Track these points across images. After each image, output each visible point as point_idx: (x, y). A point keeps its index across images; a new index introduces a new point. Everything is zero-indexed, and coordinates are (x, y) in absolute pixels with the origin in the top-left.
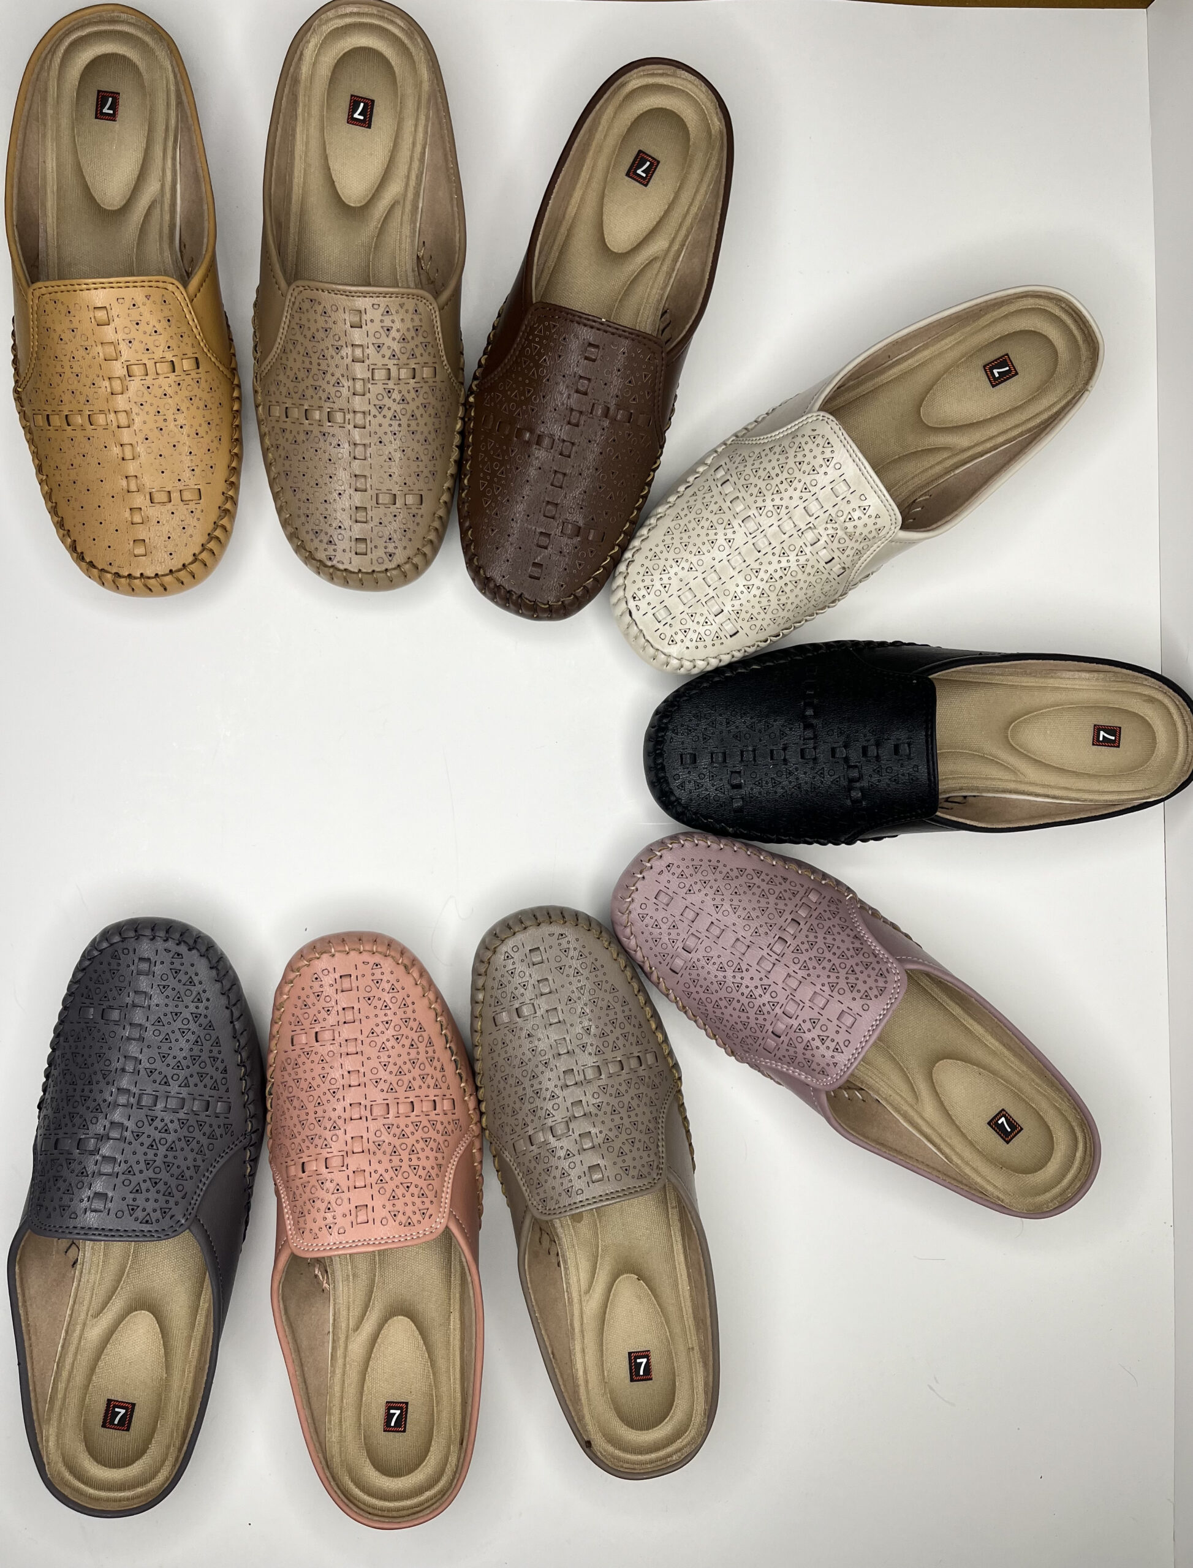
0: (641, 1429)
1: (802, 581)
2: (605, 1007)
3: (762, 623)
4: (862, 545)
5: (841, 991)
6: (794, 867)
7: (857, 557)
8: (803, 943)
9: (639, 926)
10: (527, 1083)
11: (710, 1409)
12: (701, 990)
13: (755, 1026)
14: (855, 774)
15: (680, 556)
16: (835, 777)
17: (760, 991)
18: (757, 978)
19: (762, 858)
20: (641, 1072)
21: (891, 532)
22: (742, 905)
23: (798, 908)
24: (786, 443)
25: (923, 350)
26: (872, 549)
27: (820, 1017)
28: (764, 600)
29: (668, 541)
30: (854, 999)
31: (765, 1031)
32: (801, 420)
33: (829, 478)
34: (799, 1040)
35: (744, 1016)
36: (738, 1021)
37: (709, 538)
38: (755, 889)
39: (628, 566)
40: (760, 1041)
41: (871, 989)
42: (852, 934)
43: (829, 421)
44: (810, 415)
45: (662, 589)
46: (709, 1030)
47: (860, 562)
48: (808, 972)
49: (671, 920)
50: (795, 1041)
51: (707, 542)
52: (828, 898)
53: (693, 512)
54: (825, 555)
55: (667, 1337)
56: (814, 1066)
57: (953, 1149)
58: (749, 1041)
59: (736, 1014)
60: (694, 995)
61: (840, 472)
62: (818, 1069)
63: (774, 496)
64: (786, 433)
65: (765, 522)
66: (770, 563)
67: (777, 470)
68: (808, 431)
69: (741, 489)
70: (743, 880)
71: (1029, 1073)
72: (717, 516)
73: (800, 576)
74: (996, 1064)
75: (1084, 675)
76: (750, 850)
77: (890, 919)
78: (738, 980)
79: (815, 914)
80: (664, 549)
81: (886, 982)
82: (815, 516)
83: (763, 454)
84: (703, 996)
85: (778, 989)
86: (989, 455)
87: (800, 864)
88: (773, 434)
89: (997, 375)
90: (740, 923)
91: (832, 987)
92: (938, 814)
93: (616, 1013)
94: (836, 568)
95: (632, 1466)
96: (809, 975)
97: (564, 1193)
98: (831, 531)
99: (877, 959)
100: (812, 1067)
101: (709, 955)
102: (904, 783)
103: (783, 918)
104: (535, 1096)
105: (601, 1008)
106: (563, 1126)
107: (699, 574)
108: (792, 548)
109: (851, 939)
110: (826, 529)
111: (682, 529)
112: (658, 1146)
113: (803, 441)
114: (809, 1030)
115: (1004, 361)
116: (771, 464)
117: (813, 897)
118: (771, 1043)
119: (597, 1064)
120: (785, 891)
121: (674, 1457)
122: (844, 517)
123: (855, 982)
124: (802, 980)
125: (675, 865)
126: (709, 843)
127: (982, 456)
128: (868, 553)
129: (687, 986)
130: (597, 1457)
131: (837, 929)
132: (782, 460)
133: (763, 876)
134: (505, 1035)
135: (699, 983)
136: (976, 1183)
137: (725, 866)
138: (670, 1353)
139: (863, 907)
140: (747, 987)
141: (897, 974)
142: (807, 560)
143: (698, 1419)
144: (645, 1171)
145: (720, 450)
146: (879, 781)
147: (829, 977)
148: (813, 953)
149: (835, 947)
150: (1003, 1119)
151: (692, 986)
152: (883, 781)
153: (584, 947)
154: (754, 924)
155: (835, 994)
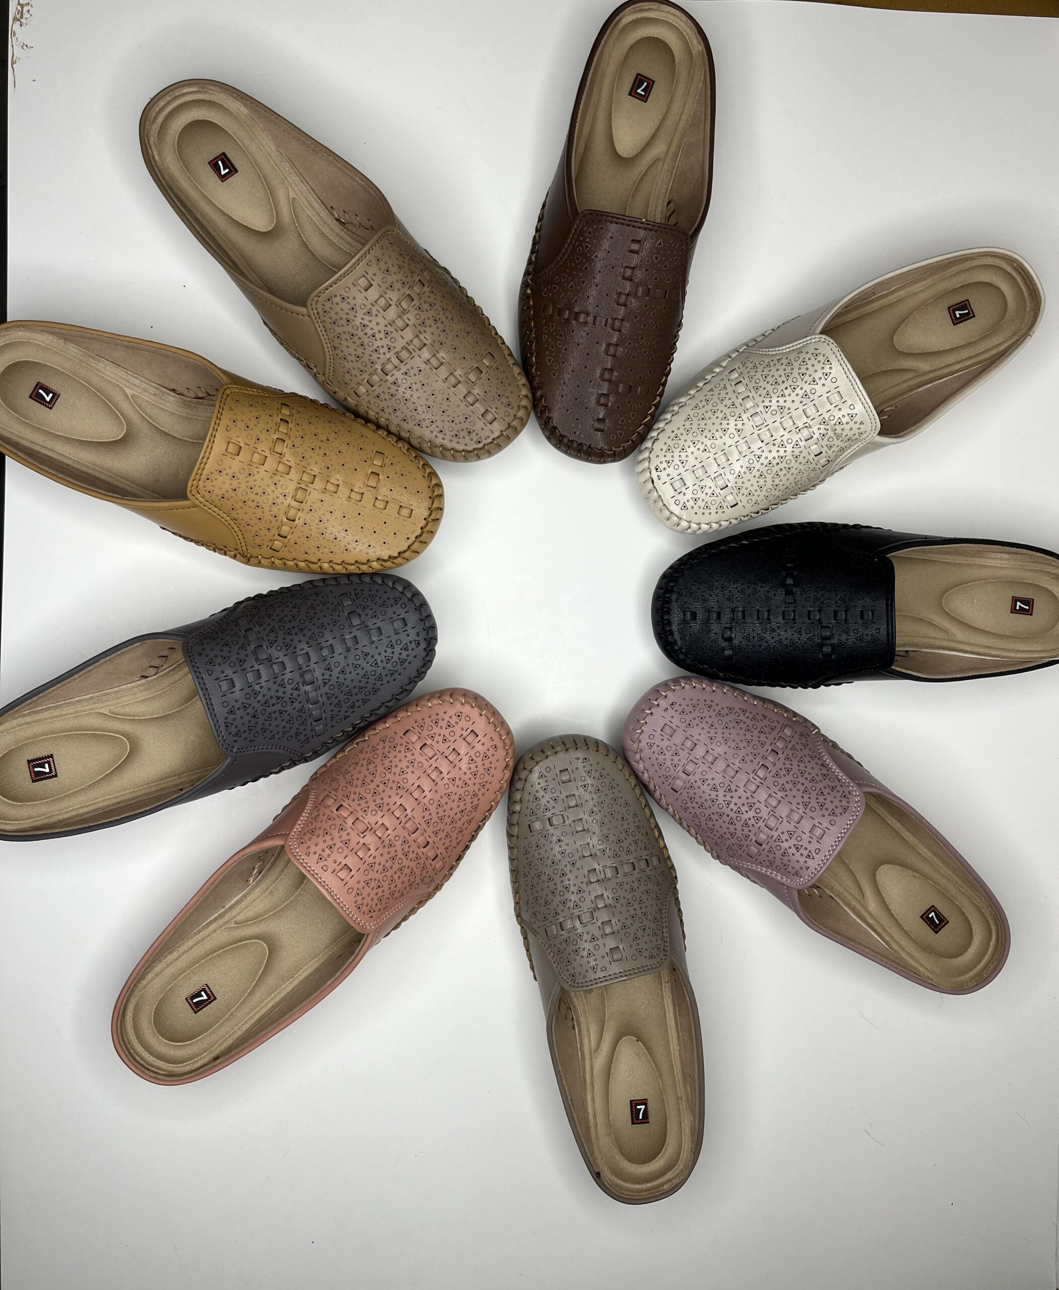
0: (639, 1164)
1: (794, 468)
2: (620, 819)
3: (758, 498)
4: (846, 444)
5: (813, 809)
6: (771, 706)
7: (840, 453)
8: (781, 769)
9: (647, 752)
10: (557, 880)
11: (696, 1148)
12: (696, 806)
13: (741, 836)
14: (827, 633)
15: (697, 439)
16: (811, 635)
17: (746, 808)
18: (744, 798)
19: (746, 699)
20: (649, 872)
21: (870, 436)
22: (732, 737)
23: (776, 740)
24: (792, 357)
25: (901, 290)
26: (853, 448)
27: (795, 829)
28: (762, 481)
29: (688, 426)
30: (823, 816)
31: (749, 839)
32: (805, 340)
33: (826, 389)
34: (778, 848)
35: (732, 828)
36: (727, 831)
37: (722, 426)
38: (742, 725)
39: (653, 443)
40: (744, 848)
41: (836, 807)
42: (820, 762)
43: (830, 344)
44: (813, 337)
45: (680, 464)
46: (700, 838)
47: (841, 457)
48: (786, 793)
49: (674, 748)
50: (774, 849)
51: (720, 430)
52: (799, 733)
53: (710, 405)
54: (815, 449)
55: (660, 1089)
56: (790, 869)
57: (892, 937)
58: (735, 848)
59: (725, 825)
60: (691, 810)
61: (836, 385)
62: (793, 871)
63: (779, 399)
64: (792, 349)
65: (770, 419)
66: (770, 451)
67: (784, 378)
68: (811, 350)
69: (752, 390)
70: (732, 717)
71: (954, 877)
72: (730, 410)
73: (793, 464)
74: (927, 869)
75: (1004, 556)
76: (737, 692)
77: (846, 750)
78: (728, 798)
79: (790, 746)
80: (684, 433)
81: (848, 802)
82: (811, 418)
83: (772, 364)
84: (698, 811)
85: (762, 806)
86: (946, 379)
87: (776, 704)
88: (781, 348)
89: (958, 316)
90: (731, 752)
91: (806, 805)
92: (893, 667)
93: (628, 824)
94: (823, 461)
95: (632, 1194)
96: (786, 796)
97: (590, 970)
98: (822, 431)
99: (840, 783)
100: (788, 870)
101: (704, 777)
102: (867, 642)
103: (765, 748)
104: (565, 890)
105: (617, 819)
106: (588, 915)
107: (711, 455)
108: (790, 441)
109: (819, 767)
110: (819, 429)
111: (700, 417)
112: (663, 932)
113: (807, 357)
114: (787, 840)
115: (964, 305)
116: (778, 372)
117: (788, 732)
118: (754, 849)
119: (615, 865)
120: (766, 726)
121: (665, 1187)
122: (835, 421)
123: (824, 801)
124: (781, 799)
125: (678, 704)
126: (704, 686)
127: (940, 379)
128: (849, 450)
129: (685, 802)
130: (605, 1185)
131: (808, 758)
132: (788, 370)
133: (747, 714)
134: (539, 840)
135: (696, 800)
136: (911, 966)
137: (717, 705)
138: (663, 1101)
139: (825, 740)
140: (736, 804)
141: (857, 796)
142: (801, 452)
143: (685, 1155)
144: (655, 952)
145: (733, 356)
146: (847, 639)
147: (802, 797)
148: (790, 777)
149: (807, 773)
150: (933, 914)
151: (689, 802)
152: (850, 639)
153: (603, 769)
154: (742, 753)
155: (808, 811)
